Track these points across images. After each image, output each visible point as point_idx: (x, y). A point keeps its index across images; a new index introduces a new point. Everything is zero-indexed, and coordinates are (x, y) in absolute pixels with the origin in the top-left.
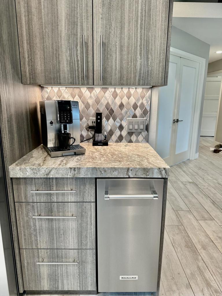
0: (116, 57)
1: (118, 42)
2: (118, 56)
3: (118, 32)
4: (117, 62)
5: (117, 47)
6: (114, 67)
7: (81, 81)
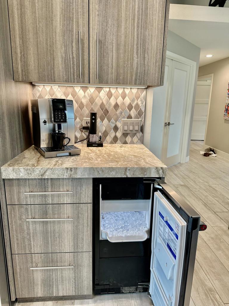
0: (113, 56)
1: (114, 40)
2: (114, 54)
3: (115, 30)
4: (114, 60)
5: (114, 45)
6: (110, 65)
7: (77, 79)
